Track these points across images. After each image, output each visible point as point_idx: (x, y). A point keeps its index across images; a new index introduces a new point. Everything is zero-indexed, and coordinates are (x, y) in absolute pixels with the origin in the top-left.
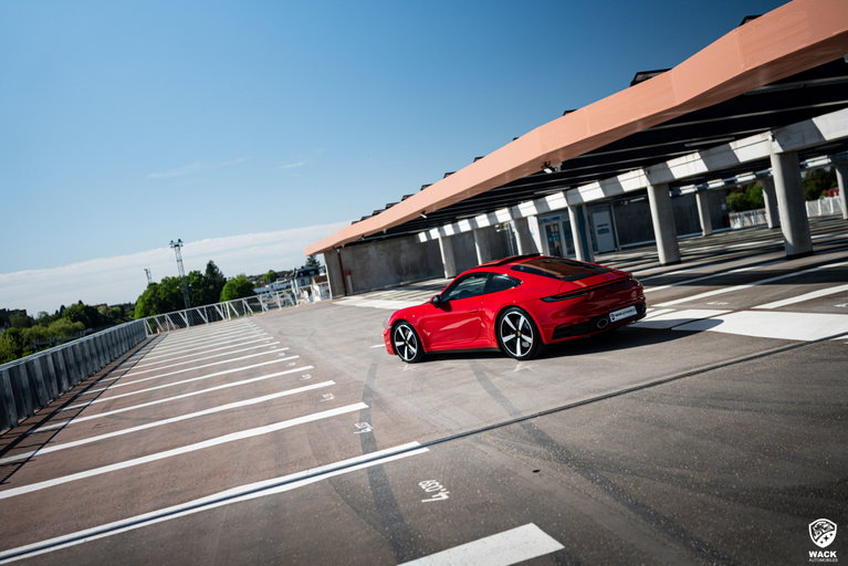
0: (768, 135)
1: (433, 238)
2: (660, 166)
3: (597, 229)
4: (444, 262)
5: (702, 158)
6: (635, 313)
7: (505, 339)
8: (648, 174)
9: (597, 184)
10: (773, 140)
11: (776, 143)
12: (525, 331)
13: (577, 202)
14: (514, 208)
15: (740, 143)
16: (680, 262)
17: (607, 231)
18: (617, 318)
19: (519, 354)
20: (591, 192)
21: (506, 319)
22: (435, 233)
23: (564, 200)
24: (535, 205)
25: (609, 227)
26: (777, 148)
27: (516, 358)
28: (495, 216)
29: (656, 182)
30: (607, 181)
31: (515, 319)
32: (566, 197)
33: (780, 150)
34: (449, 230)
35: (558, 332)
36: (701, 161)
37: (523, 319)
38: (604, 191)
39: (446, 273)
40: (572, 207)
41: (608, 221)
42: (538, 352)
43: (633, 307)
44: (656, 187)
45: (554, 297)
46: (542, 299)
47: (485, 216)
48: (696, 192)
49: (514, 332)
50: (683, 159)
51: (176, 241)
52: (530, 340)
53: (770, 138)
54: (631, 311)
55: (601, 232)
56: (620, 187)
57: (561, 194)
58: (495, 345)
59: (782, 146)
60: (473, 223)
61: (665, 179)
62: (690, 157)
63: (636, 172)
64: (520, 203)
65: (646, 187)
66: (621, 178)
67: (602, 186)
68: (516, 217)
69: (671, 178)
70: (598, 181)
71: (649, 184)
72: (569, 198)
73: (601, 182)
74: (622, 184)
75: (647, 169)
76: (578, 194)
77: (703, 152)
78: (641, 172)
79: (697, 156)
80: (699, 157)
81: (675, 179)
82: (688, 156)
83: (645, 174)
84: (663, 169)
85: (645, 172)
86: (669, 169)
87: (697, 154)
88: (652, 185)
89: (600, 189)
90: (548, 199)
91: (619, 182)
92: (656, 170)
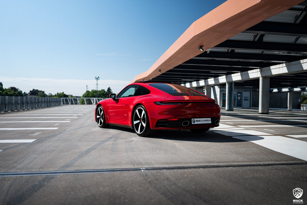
2: (267, 68)
3: (243, 98)
5: (286, 66)
6: (210, 122)
7: (135, 122)
8: (261, 72)
9: (239, 74)
12: (144, 119)
13: (230, 81)
14: (206, 80)
15: (305, 60)
16: (268, 114)
17: (248, 100)
18: (196, 123)
19: (139, 132)
20: (237, 77)
21: (137, 111)
23: (225, 79)
24: (214, 80)
25: (249, 98)
27: (138, 134)
28: (199, 83)
29: (264, 75)
30: (244, 73)
31: (140, 111)
35: (159, 123)
36: (286, 67)
37: (143, 112)
40: (228, 82)
41: (249, 96)
42: (148, 133)
43: (210, 119)
44: (264, 78)
45: (161, 102)
46: (155, 102)
47: (196, 82)
48: (288, 92)
49: (139, 119)
50: (278, 66)
51: (97, 77)
52: (144, 125)
54: (208, 121)
55: (245, 100)
57: (224, 77)
58: (131, 125)
60: (191, 85)
61: (267, 74)
62: (281, 65)
63: (256, 70)
64: (209, 78)
65: (259, 77)
66: (249, 72)
67: (241, 75)
68: (206, 84)
69: (271, 74)
70: (240, 72)
71: (261, 76)
72: (227, 78)
73: (241, 73)
74: (250, 75)
75: (261, 69)
76: (231, 77)
77: (287, 63)
78: (259, 70)
79: (284, 65)
80: (285, 66)
81: (272, 75)
82: (280, 65)
83: (260, 71)
84: (268, 70)
85: (260, 70)
86: (270, 70)
87: (284, 64)
88: (262, 77)
89: (240, 76)
90: (219, 78)
91: (248, 74)
92: (265, 70)
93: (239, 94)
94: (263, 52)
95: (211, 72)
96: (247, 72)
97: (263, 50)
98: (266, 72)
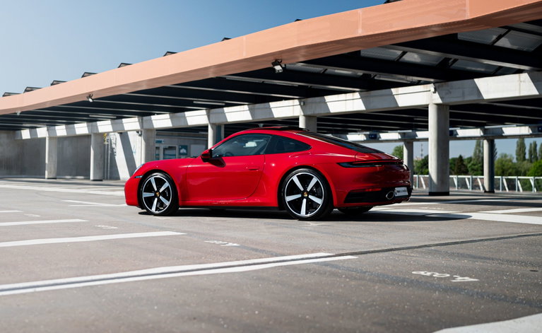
0: (431, 87)
1: (39, 136)
2: (317, 99)
4: (47, 162)
5: (361, 98)
7: (289, 199)
8: (303, 107)
9: (246, 107)
10: (434, 93)
11: (437, 94)
12: (315, 192)
14: (145, 118)
15: (401, 90)
19: (303, 214)
21: (295, 179)
22: (42, 132)
23: (206, 116)
24: (171, 118)
26: (437, 99)
28: (122, 123)
29: (309, 113)
30: (258, 106)
31: (305, 179)
32: (208, 115)
33: (440, 101)
34: (61, 130)
35: (352, 196)
36: (360, 100)
37: (315, 180)
38: (252, 114)
39: (46, 175)
40: (213, 125)
44: (309, 117)
45: (350, 163)
47: (109, 122)
50: (342, 96)
52: (319, 201)
53: (433, 90)
56: (271, 113)
57: (203, 112)
59: (441, 98)
60: (92, 128)
61: (319, 111)
62: (349, 96)
63: (291, 101)
64: (154, 114)
65: (299, 117)
66: (272, 104)
67: (250, 110)
68: (146, 126)
69: (327, 111)
70: (248, 105)
71: (302, 114)
72: (211, 116)
73: (251, 106)
74: (274, 110)
75: (303, 100)
76: (224, 113)
77: (365, 93)
78: (296, 102)
79: (357, 95)
80: (359, 97)
81: (330, 113)
82: (348, 94)
83: (300, 104)
84: (320, 102)
85: (300, 102)
86: (326, 103)
87: (357, 93)
88: (304, 115)
89: (248, 112)
90: (187, 114)
91: (270, 109)
92: (312, 103)
93: (183, 151)
94: (326, 70)
95: (195, 102)
96: (266, 104)
97: (326, 67)
98: (315, 107)
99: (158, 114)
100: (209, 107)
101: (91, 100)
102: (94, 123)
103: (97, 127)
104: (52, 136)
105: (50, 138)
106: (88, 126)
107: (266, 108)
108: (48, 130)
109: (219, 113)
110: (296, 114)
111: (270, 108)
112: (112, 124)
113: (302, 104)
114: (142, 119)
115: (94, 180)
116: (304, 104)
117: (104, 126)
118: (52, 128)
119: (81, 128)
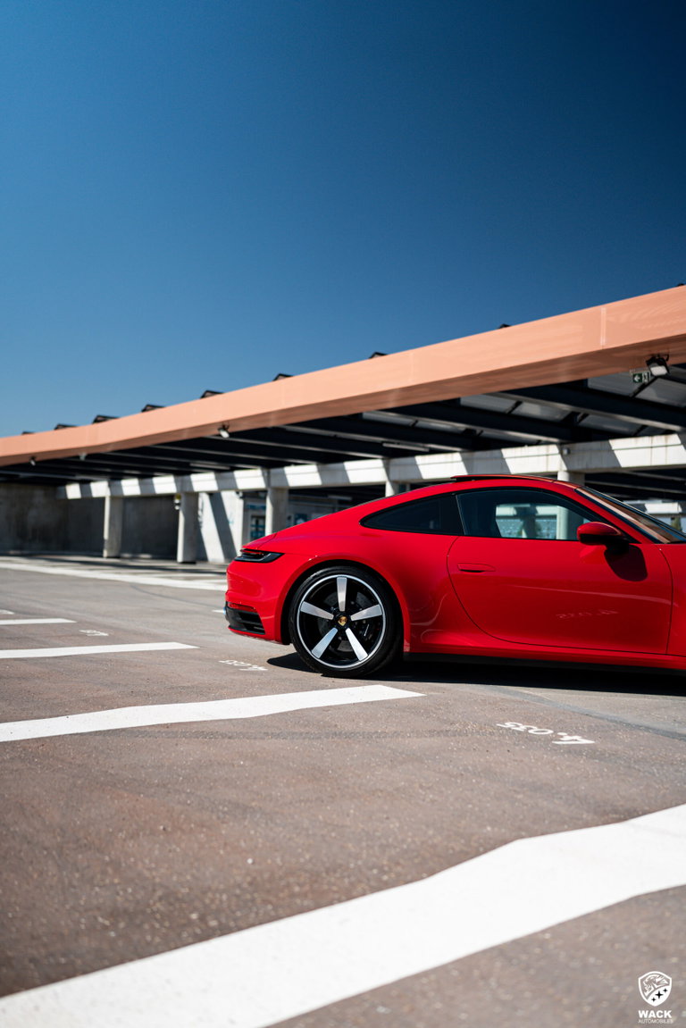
1: (96, 495)
2: (595, 445)
4: (106, 536)
8: (566, 455)
9: (457, 457)
13: (406, 475)
14: (273, 471)
20: (441, 466)
22: (100, 488)
23: (383, 471)
24: (320, 471)
28: (232, 478)
29: (578, 466)
30: (478, 454)
32: (387, 467)
34: (131, 487)
38: (468, 467)
39: (105, 553)
40: (394, 483)
47: (211, 476)
56: (505, 466)
57: (377, 462)
61: (598, 464)
63: (544, 448)
64: (289, 464)
65: (557, 473)
66: (507, 452)
67: (464, 460)
68: (275, 483)
69: (615, 465)
70: (460, 452)
71: (565, 468)
72: (392, 469)
73: (467, 455)
74: (508, 461)
75: (567, 446)
76: (415, 465)
78: (554, 449)
81: (619, 468)
83: (561, 453)
84: (599, 450)
85: (561, 448)
86: (612, 452)
88: (567, 471)
89: (461, 463)
90: (348, 465)
91: (504, 460)
92: (584, 451)
96: (495, 453)
98: (590, 457)
99: (296, 464)
100: (389, 455)
101: (225, 435)
102: (186, 478)
103: (190, 482)
104: (115, 494)
105: (113, 498)
106: (176, 482)
107: (496, 458)
108: (110, 486)
109: (405, 465)
110: (552, 468)
111: (502, 459)
112: (217, 479)
113: (565, 452)
114: (269, 473)
115: (184, 563)
116: (569, 452)
117: (203, 482)
118: (116, 483)
119: (164, 484)
